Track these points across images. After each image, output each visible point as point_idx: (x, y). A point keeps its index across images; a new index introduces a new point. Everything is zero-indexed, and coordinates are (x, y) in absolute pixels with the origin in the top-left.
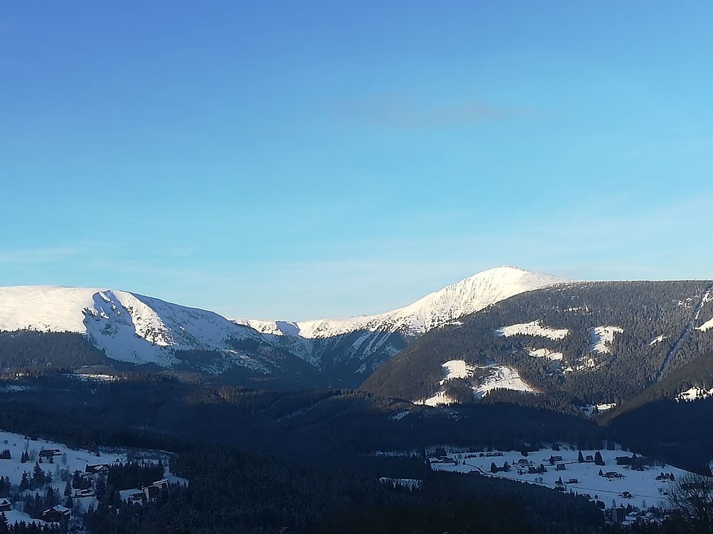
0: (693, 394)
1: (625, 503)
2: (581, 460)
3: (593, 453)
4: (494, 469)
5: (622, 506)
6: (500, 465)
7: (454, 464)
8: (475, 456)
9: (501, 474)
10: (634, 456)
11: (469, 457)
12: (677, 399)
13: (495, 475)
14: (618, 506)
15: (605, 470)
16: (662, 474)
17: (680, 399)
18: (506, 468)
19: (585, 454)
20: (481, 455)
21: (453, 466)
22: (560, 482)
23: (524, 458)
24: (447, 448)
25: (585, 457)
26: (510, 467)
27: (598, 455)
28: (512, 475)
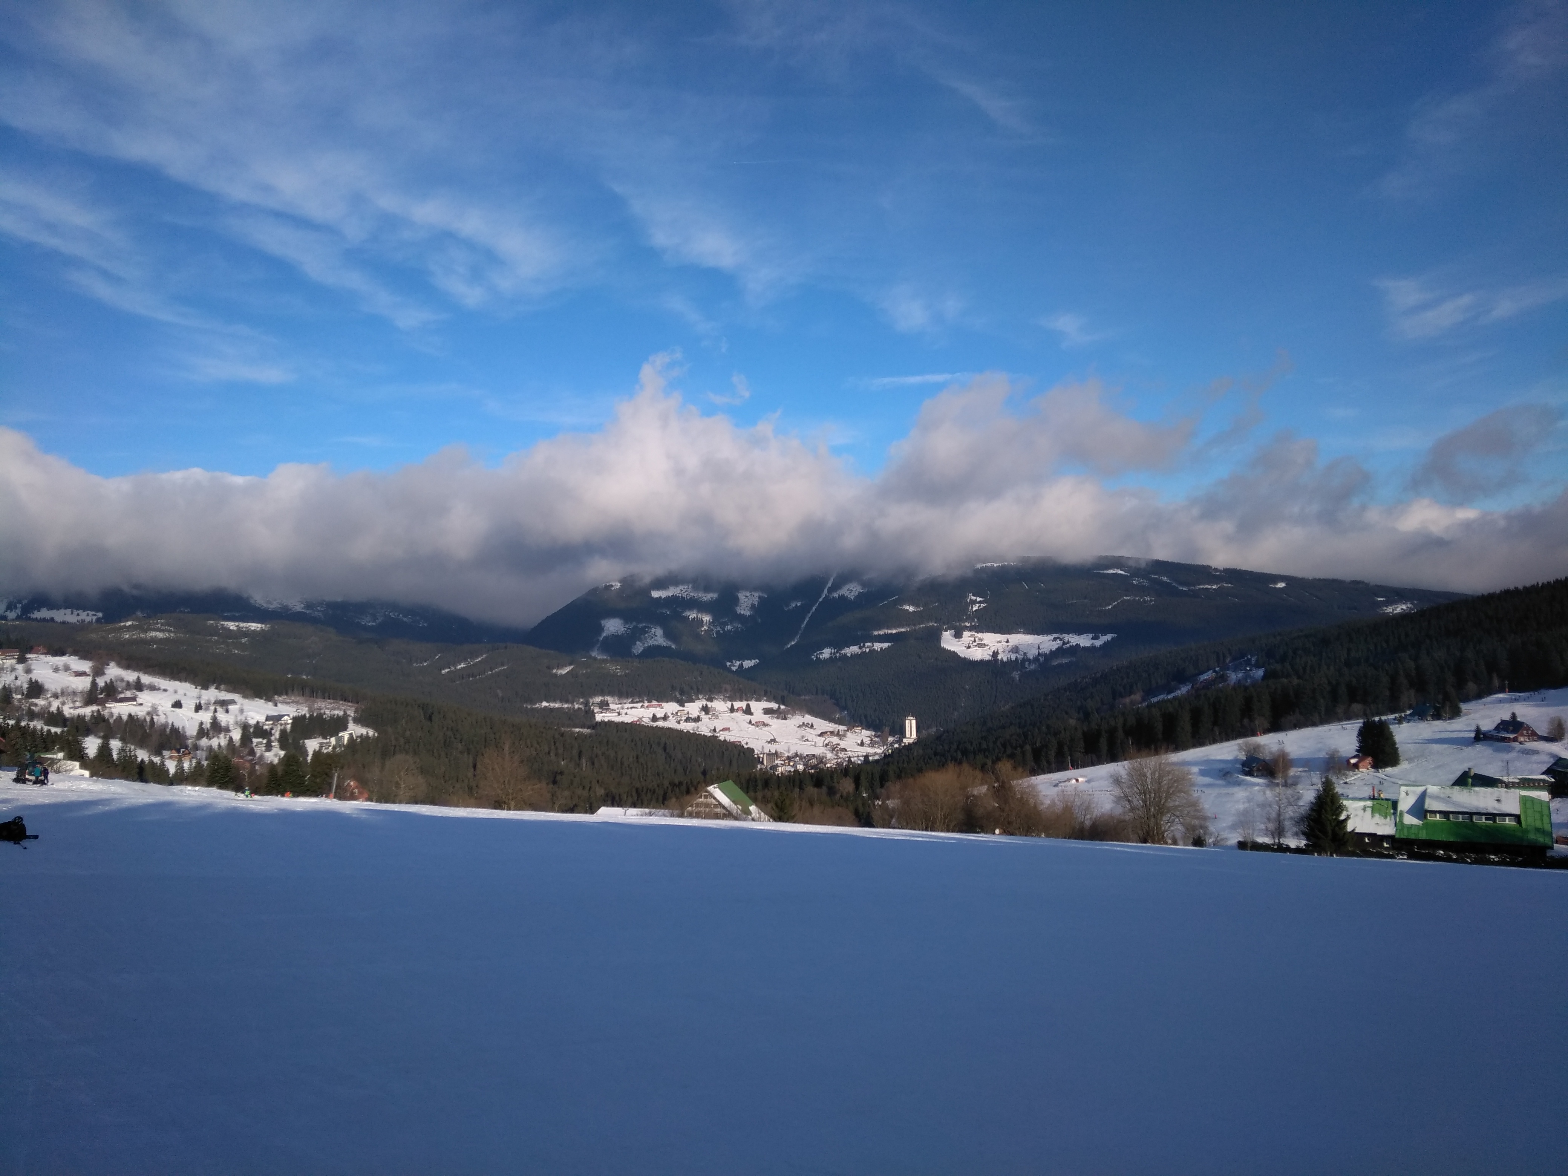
0: (826, 653)
1: (773, 748)
2: (732, 710)
3: (743, 704)
4: (654, 718)
5: (770, 751)
6: (660, 715)
7: (617, 714)
8: (637, 708)
9: (660, 724)
10: (779, 707)
11: (631, 708)
12: (813, 657)
13: (655, 724)
14: (767, 751)
15: (754, 719)
16: (803, 723)
17: (817, 658)
18: (665, 718)
19: (737, 705)
20: (642, 707)
21: (616, 716)
22: (715, 730)
23: (681, 708)
24: (609, 699)
25: (736, 707)
26: (669, 717)
27: (748, 706)
28: (671, 724)
